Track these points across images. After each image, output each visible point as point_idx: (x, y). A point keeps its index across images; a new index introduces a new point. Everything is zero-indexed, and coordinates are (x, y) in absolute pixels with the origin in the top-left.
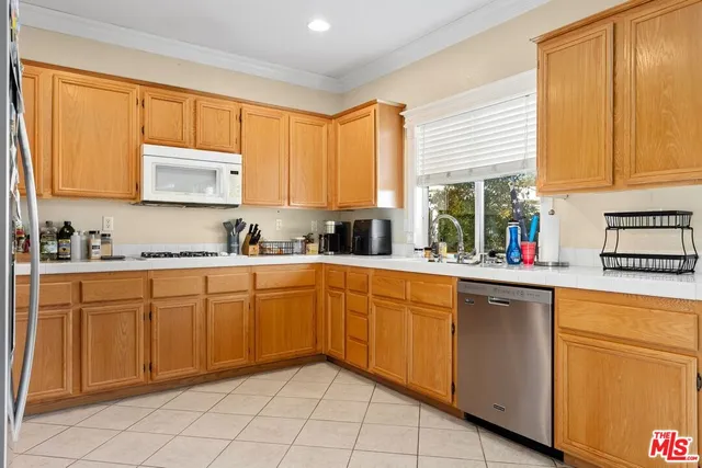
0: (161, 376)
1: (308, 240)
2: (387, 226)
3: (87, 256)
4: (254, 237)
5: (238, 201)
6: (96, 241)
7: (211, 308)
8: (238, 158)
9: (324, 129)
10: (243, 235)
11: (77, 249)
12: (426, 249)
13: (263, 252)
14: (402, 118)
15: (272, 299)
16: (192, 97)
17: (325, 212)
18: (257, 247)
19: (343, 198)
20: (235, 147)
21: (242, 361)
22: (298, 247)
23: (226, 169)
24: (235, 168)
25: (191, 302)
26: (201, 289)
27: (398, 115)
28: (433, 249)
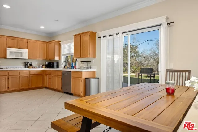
0: (11, 89)
1: (43, 66)
2: (58, 63)
4: (31, 65)
5: (27, 58)
7: (21, 77)
8: (27, 50)
9: (46, 44)
15: (33, 76)
16: (17, 39)
17: (46, 60)
18: (31, 67)
19: (49, 58)
20: (26, 48)
22: (41, 67)
24: (26, 52)
25: (17, 76)
26: (19, 74)
27: (59, 43)
28: (64, 67)
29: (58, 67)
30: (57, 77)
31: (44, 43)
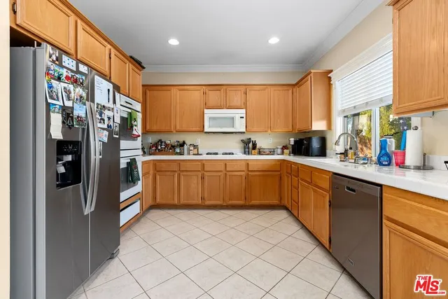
0: (208, 203)
1: (285, 147)
2: (323, 141)
3: (189, 154)
4: (254, 146)
5: (244, 131)
6: (192, 148)
7: (228, 177)
8: (244, 111)
9: (290, 91)
10: (251, 145)
11: (186, 152)
12: (341, 154)
13: (260, 153)
14: (330, 78)
15: (256, 176)
16: (225, 87)
17: (289, 134)
18: (256, 151)
19: (300, 126)
20: (243, 106)
21: (241, 202)
22: (279, 151)
23: (237, 117)
24: (242, 116)
25: (220, 174)
26: (223, 169)
27: (327, 78)
28: (345, 154)
29: (322, 153)
30: (315, 191)
31: (285, 88)
